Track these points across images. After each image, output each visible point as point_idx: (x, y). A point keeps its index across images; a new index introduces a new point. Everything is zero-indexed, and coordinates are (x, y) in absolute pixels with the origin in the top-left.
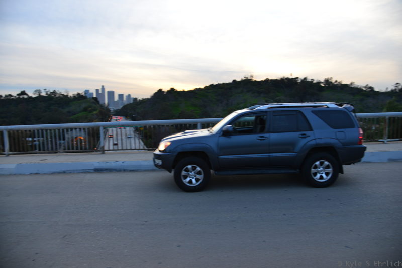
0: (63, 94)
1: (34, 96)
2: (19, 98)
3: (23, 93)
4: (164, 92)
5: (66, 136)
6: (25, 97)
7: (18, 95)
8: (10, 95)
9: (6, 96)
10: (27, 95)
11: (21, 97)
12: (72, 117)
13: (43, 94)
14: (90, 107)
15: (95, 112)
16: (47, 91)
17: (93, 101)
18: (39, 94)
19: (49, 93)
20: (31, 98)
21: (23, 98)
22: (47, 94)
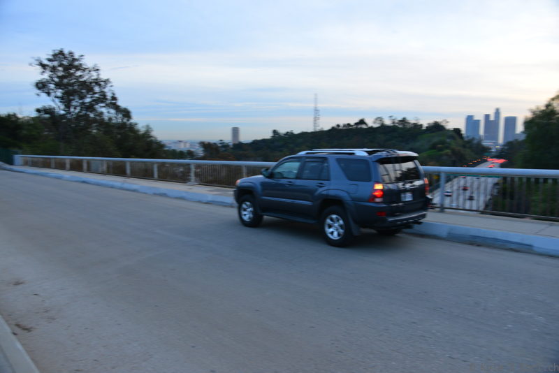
1: (375, 126)
2: (356, 128)
3: (362, 122)
6: (364, 126)
7: (356, 124)
8: (349, 125)
9: (344, 126)
10: (366, 124)
11: (359, 126)
15: (447, 151)
16: (393, 118)
17: (453, 133)
18: (382, 124)
19: (396, 121)
20: (371, 128)
21: (361, 128)
22: (394, 123)
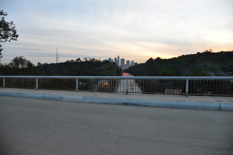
0: (98, 60)
1: (84, 61)
2: (77, 62)
4: (153, 59)
5: (99, 82)
7: (76, 60)
8: (73, 60)
9: (71, 61)
10: (80, 60)
11: (78, 61)
12: (102, 73)
13: (88, 60)
14: (111, 67)
15: (114, 70)
17: (113, 64)
18: (86, 60)
19: (91, 59)
20: (82, 62)
22: (90, 60)
